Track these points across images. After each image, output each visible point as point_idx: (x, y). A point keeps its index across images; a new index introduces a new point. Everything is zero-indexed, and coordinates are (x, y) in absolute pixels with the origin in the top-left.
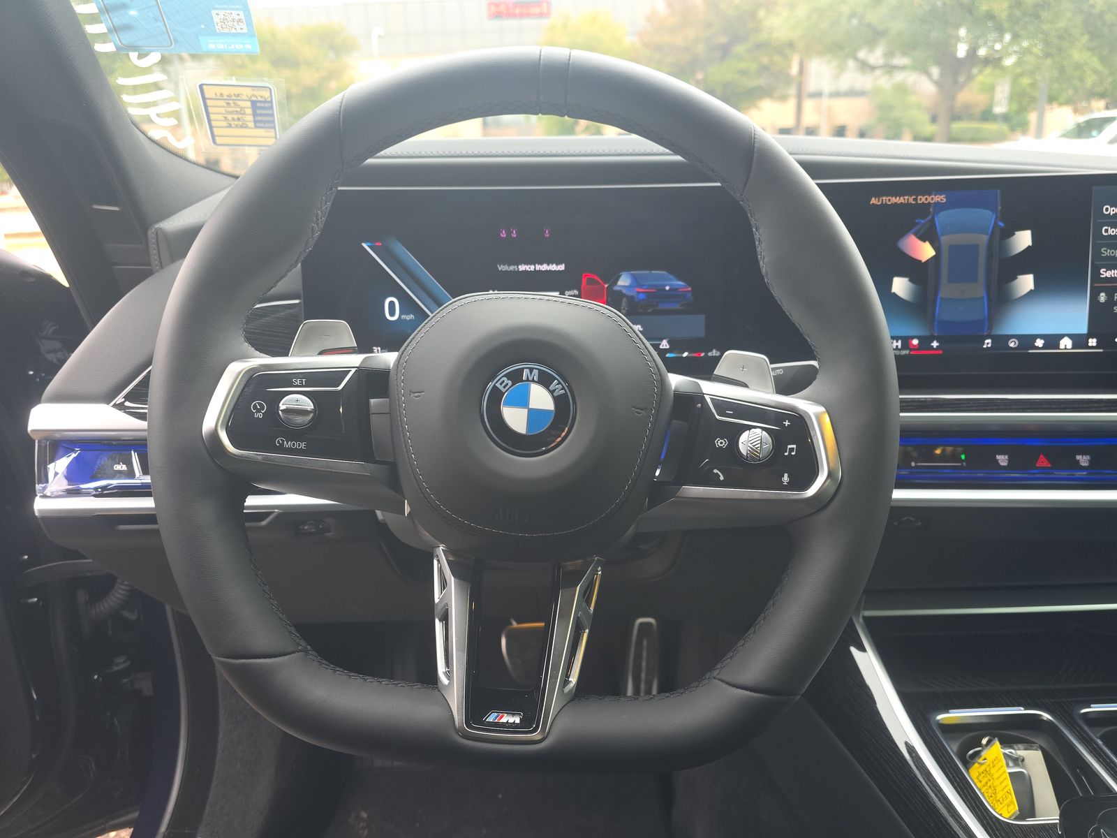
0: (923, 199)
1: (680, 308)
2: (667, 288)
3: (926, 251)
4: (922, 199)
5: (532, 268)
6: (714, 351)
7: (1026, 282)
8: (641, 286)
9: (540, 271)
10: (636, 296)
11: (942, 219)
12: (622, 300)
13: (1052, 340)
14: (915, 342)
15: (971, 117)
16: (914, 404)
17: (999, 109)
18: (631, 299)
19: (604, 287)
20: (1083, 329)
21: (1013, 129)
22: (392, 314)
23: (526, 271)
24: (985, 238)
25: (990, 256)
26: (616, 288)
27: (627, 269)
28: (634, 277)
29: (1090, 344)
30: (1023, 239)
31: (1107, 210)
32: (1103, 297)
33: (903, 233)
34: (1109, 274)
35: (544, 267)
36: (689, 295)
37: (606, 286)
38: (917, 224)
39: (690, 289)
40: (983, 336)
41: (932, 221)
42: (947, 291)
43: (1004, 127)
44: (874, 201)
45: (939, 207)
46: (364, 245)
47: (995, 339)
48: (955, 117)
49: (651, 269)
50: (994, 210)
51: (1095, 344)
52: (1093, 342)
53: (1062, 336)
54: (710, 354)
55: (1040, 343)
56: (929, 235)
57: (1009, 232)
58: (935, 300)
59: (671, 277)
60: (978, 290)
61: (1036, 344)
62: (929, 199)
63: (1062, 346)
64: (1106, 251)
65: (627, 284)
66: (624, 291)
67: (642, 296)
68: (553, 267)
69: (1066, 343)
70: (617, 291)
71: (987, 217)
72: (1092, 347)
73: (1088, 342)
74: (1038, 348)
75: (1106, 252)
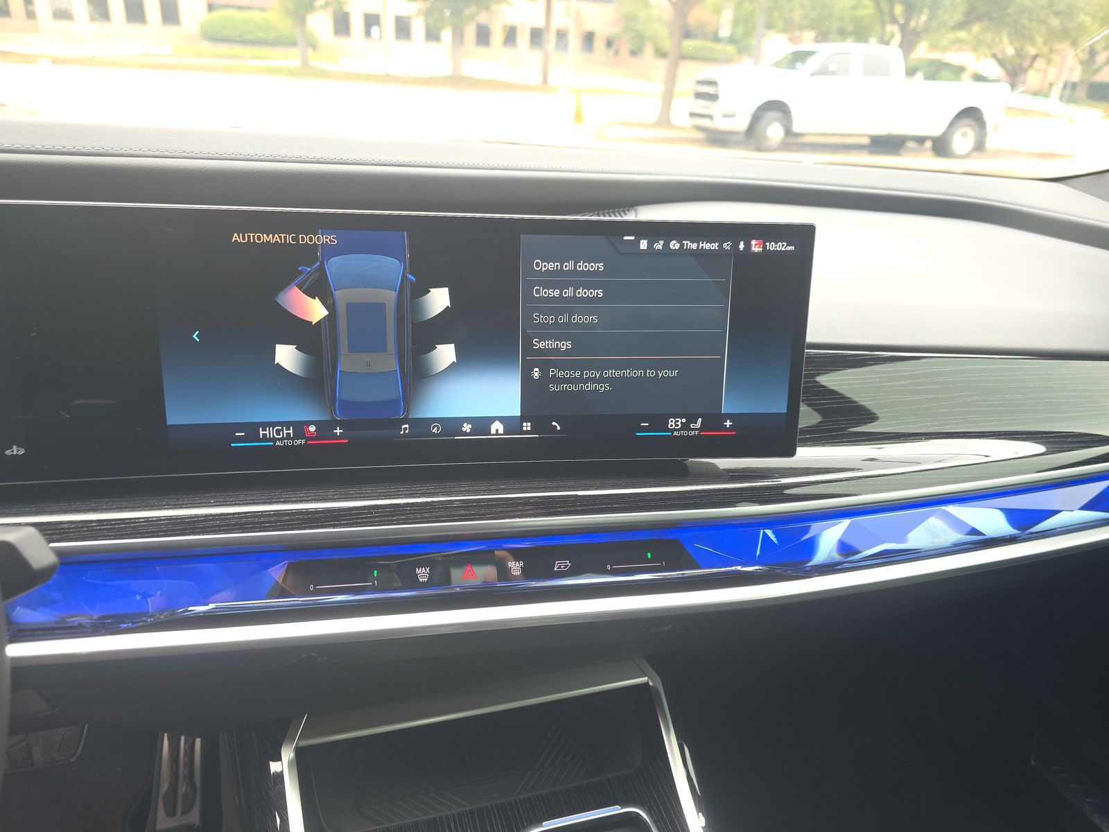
0: (307, 239)
3: (316, 311)
4: (305, 239)
6: (15, 448)
7: (445, 354)
11: (336, 266)
13: (482, 424)
14: (312, 429)
15: (705, 37)
16: (301, 517)
17: (725, 32)
20: (517, 412)
21: (740, 52)
24: (392, 295)
25: (400, 320)
29: (525, 429)
30: (439, 300)
31: (538, 265)
32: (536, 373)
33: (283, 285)
34: (541, 345)
38: (301, 273)
40: (399, 420)
41: (322, 269)
42: (347, 363)
43: (730, 49)
44: (236, 237)
45: (330, 251)
47: (415, 423)
48: (687, 35)
50: (400, 258)
51: (529, 429)
52: (527, 426)
53: (493, 420)
55: (467, 428)
56: (318, 289)
57: (422, 290)
58: (334, 376)
60: (390, 363)
61: (464, 429)
62: (315, 240)
63: (493, 432)
64: (539, 316)
69: (497, 427)
71: (391, 267)
72: (527, 432)
73: (523, 426)
74: (465, 434)
75: (539, 318)
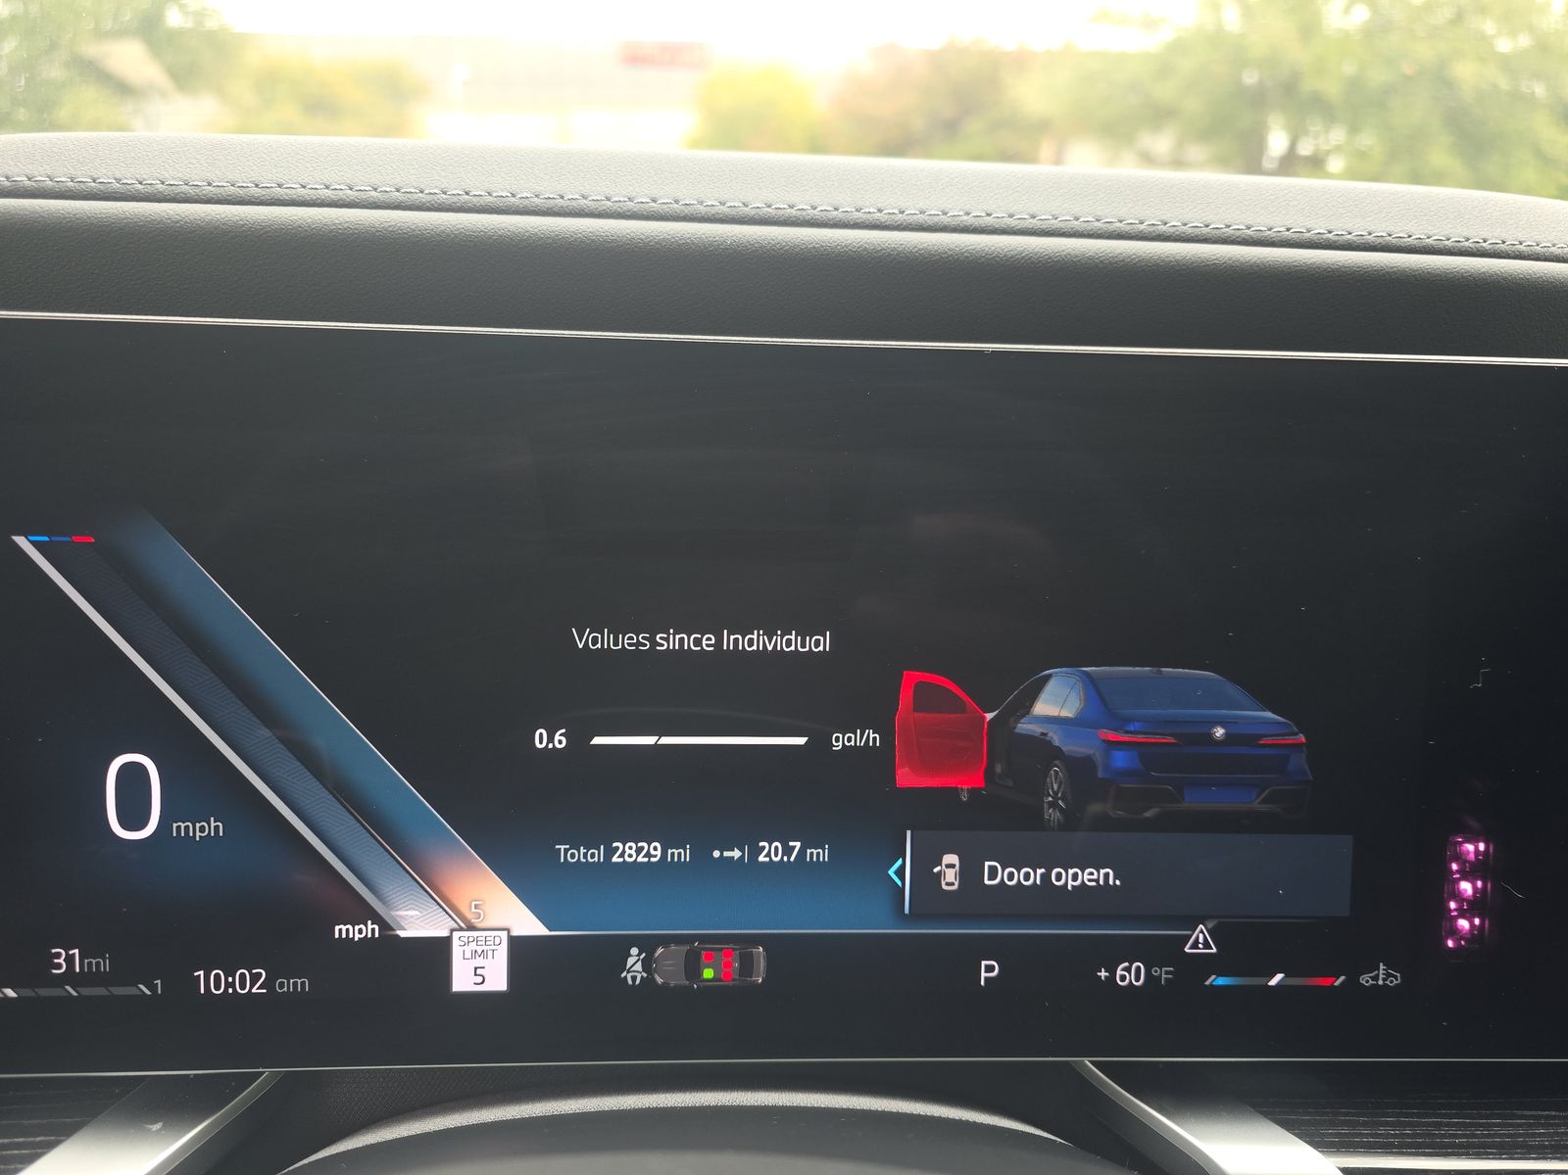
1: (1264, 808)
2: (1219, 732)
5: (708, 642)
6: (1382, 968)
8: (1121, 723)
9: (738, 654)
10: (1098, 757)
12: (1046, 774)
18: (1080, 769)
19: (984, 717)
22: (133, 817)
23: (682, 653)
26: (1024, 727)
27: (1070, 659)
28: (1094, 689)
35: (756, 641)
36: (1299, 761)
37: (989, 716)
39: (1302, 738)
46: (21, 541)
49: (1158, 662)
54: (1365, 980)
59: (1232, 690)
65: (1067, 713)
66: (1056, 738)
67: (1121, 759)
68: (789, 642)
70: (1029, 738)
